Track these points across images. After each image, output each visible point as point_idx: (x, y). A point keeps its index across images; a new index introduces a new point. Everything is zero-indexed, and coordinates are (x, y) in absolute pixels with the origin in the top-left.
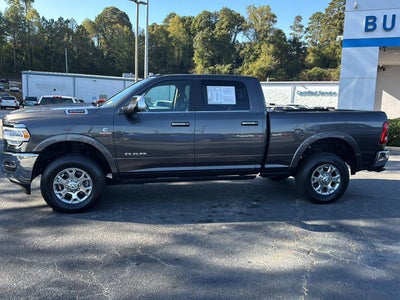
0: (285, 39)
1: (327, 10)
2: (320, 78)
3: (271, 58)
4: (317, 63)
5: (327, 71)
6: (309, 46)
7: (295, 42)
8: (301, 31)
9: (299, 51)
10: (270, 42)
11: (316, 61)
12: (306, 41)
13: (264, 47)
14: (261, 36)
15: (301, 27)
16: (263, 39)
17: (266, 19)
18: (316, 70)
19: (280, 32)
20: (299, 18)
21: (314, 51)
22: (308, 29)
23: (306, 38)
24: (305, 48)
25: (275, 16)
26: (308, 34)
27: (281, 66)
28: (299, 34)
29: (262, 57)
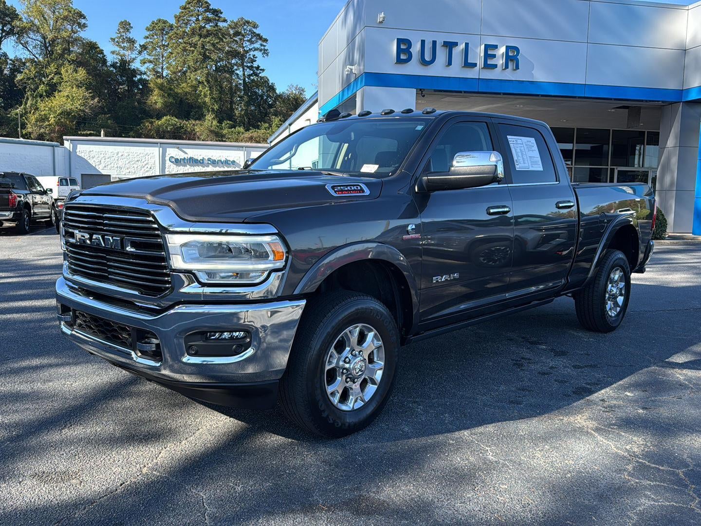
0: (104, 61)
1: (178, 18)
2: (177, 134)
3: (82, 92)
4: (168, 109)
5: (189, 124)
6: (149, 77)
7: (123, 67)
8: (131, 49)
9: (132, 84)
10: (78, 63)
11: (166, 105)
12: (143, 69)
13: (67, 71)
14: (58, 49)
15: (132, 41)
16: (61, 56)
17: (65, 18)
18: (168, 121)
19: (92, 47)
20: (126, 26)
21: (161, 87)
22: (144, 47)
23: (143, 62)
24: (144, 82)
25: (81, 16)
26: (145, 55)
27: (101, 110)
28: (129, 55)
29: (66, 90)
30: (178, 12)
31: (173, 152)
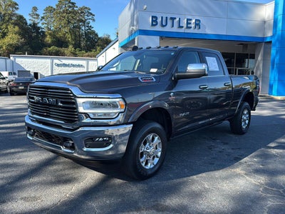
0: (26, 24)
1: (57, 6)
2: (57, 54)
3: (17, 36)
4: (53, 43)
5: (62, 50)
6: (45, 30)
7: (34, 26)
8: (37, 18)
9: (38, 33)
10: (15, 24)
11: (52, 41)
12: (43, 27)
13: (10, 27)
14: (7, 18)
15: (38, 15)
16: (8, 21)
17: (10, 5)
18: (53, 48)
19: (21, 17)
20: (35, 9)
21: (50, 34)
22: (43, 18)
23: (43, 24)
24: (43, 32)
25: (16, 4)
26: (43, 21)
27: (26, 44)
28: (36, 21)
29: (10, 35)
30: (57, 3)
31: (56, 61)
